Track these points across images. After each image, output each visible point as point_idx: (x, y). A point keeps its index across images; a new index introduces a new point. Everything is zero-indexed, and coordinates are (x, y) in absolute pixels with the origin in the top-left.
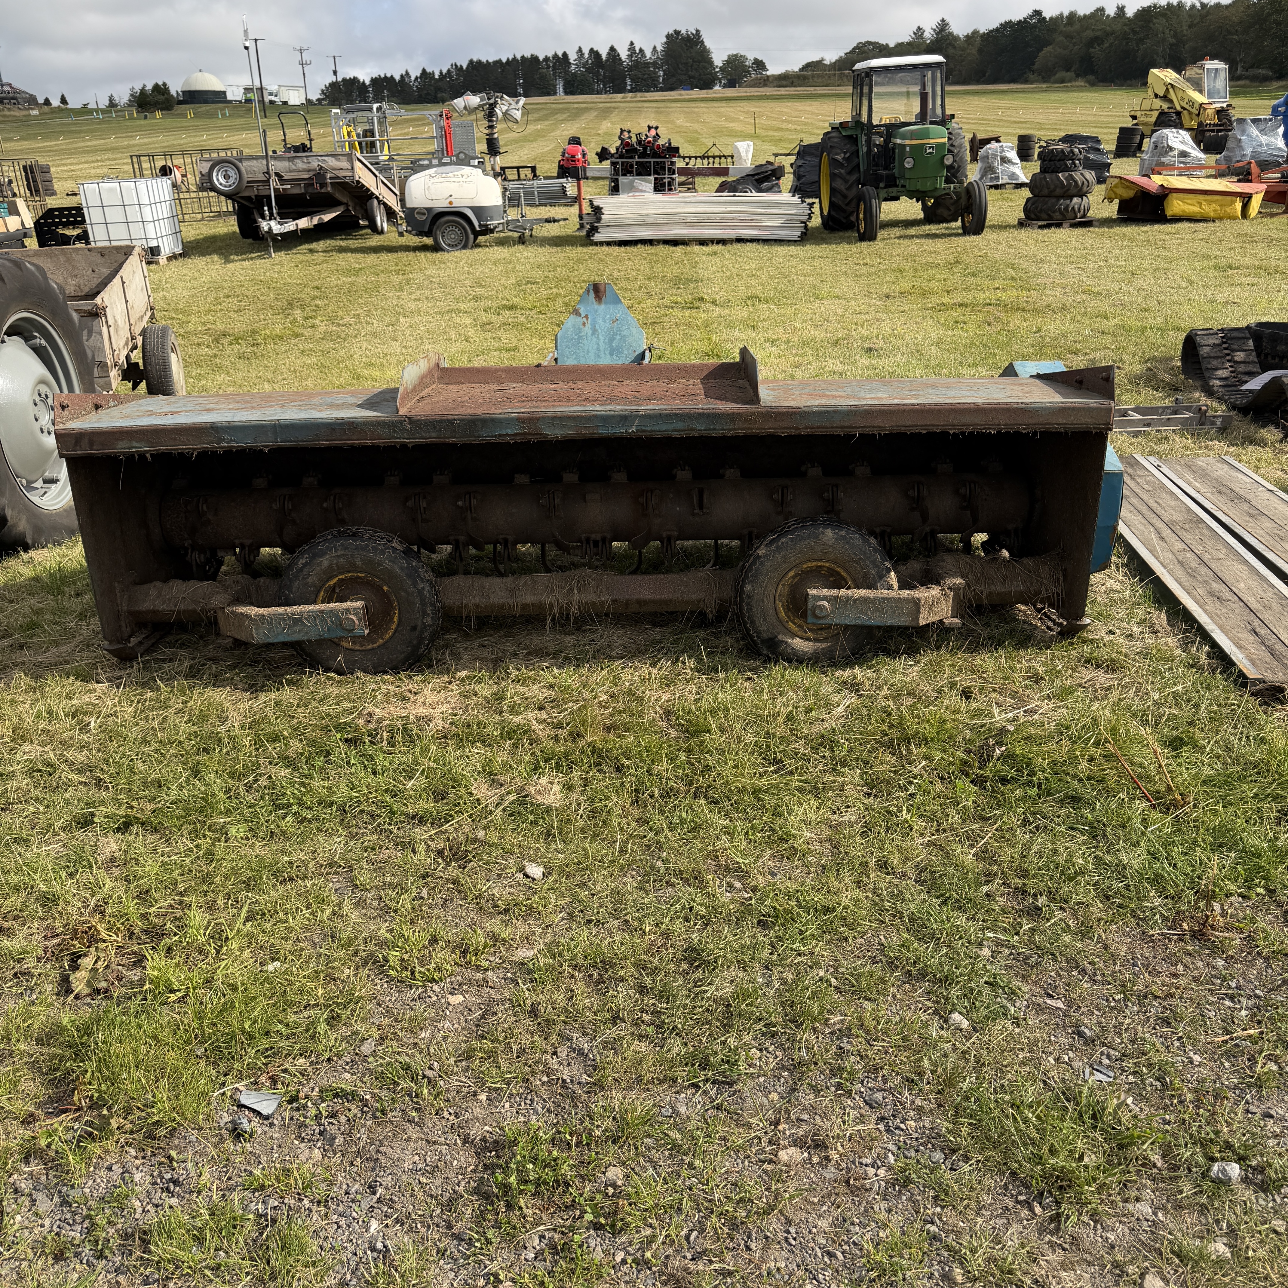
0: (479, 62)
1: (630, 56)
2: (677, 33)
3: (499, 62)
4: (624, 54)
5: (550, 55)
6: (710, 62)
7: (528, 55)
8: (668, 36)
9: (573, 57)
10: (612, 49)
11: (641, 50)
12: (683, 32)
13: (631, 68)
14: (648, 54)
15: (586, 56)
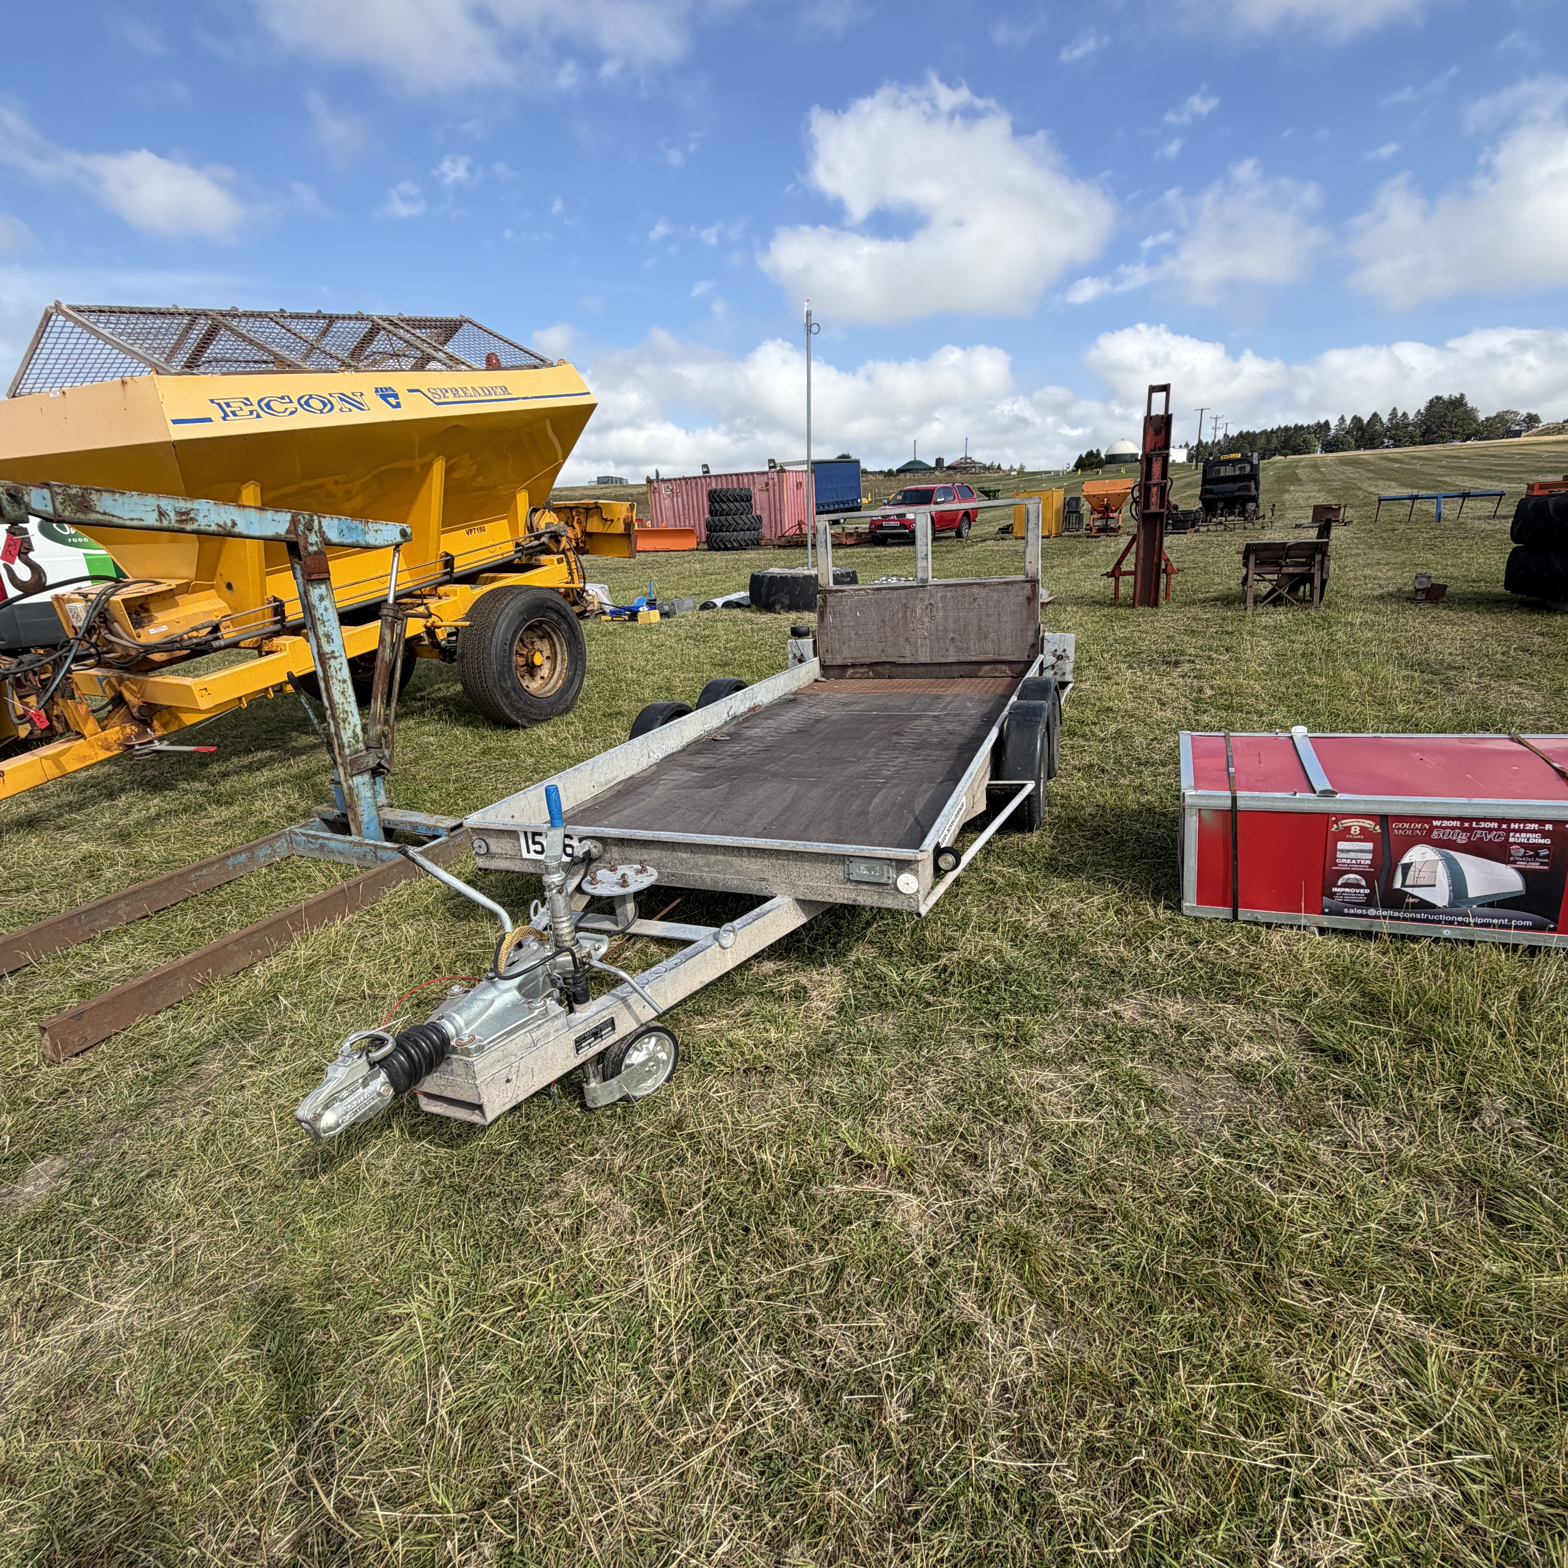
0: (1248, 433)
1: (1390, 420)
2: (1438, 398)
3: (1264, 432)
4: (1385, 418)
5: (1312, 422)
6: (1475, 420)
7: (1292, 425)
8: (1431, 401)
9: (1334, 423)
10: (1375, 415)
11: (1405, 414)
12: (1446, 397)
13: (1388, 429)
14: (1411, 416)
15: (1348, 421)
